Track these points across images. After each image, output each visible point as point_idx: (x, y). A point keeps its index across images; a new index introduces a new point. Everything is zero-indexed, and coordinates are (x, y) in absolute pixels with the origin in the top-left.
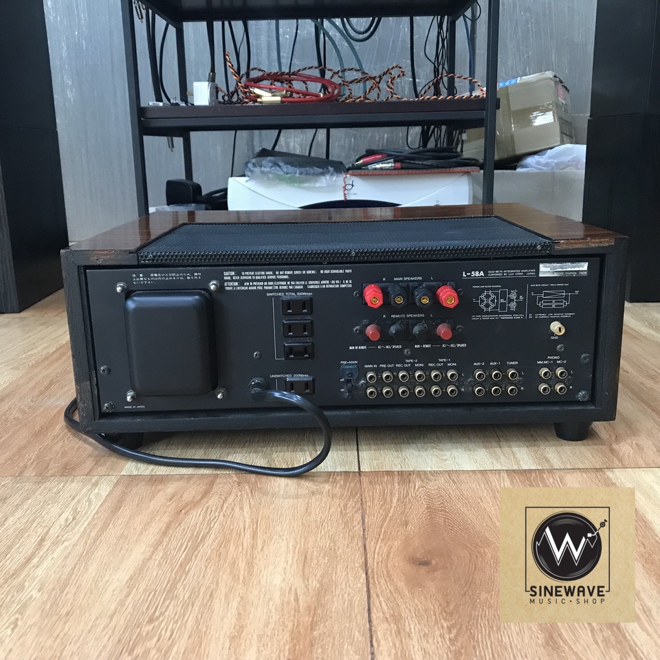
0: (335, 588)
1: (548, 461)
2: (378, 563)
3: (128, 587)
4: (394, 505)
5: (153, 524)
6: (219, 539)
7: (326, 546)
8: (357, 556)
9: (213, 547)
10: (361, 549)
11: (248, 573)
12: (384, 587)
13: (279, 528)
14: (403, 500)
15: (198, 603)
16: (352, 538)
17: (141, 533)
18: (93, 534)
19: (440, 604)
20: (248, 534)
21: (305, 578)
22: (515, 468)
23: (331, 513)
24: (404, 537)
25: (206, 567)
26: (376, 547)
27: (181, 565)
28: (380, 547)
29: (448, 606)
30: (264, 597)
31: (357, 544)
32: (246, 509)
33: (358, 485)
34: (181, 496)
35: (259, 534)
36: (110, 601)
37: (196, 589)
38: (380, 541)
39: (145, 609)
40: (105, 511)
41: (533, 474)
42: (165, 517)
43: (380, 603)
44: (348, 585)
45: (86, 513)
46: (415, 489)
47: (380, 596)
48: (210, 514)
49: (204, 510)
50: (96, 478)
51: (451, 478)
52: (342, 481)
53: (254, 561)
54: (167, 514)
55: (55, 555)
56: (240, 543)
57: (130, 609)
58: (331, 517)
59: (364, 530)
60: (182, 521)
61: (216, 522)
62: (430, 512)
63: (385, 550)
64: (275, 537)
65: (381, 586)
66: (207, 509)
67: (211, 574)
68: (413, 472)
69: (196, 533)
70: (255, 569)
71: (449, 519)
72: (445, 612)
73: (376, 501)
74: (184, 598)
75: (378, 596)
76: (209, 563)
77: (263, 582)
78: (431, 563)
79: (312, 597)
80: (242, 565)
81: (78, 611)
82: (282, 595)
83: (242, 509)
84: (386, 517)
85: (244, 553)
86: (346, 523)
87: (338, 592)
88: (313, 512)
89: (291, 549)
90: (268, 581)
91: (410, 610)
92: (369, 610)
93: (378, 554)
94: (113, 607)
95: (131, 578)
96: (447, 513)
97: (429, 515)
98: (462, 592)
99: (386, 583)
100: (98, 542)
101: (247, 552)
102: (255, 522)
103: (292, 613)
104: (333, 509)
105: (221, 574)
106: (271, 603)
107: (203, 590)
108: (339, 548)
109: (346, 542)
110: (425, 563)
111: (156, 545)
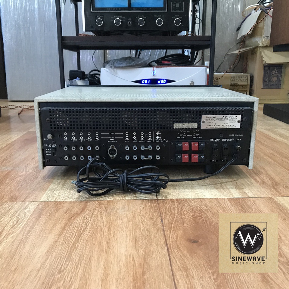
0: (153, 254)
1: (246, 194)
2: (172, 242)
3: (47, 255)
4: (176, 214)
5: (58, 225)
6: (91, 231)
7: (145, 234)
8: (161, 239)
9: (89, 235)
10: (163, 235)
11: (107, 247)
12: (177, 254)
13: (121, 226)
14: (180, 212)
15: (83, 263)
16: (158, 230)
17: (52, 229)
18: (27, 230)
19: (206, 261)
20: (106, 229)
21: (137, 250)
22: (231, 197)
23: (146, 218)
24: (183, 229)
25: (86, 245)
26: (170, 234)
27: (73, 244)
28: (172, 234)
29: (210, 262)
30: (117, 259)
31: (161, 233)
32: (104, 217)
33: (157, 205)
34: (71, 211)
35: (111, 229)
36: (37, 263)
37: (82, 256)
38: (171, 231)
39: (56, 266)
40: (33, 218)
41: (241, 200)
42: (63, 221)
43: (176, 261)
44: (159, 253)
45: (23, 219)
46: (185, 207)
47: (175, 258)
48: (86, 219)
49: (83, 217)
50: (28, 203)
51: (201, 202)
52: (150, 204)
53: (110, 242)
54: (64, 220)
55: (8, 240)
56: (102, 233)
57: (48, 267)
58: (146, 220)
59: (163, 226)
60: (72, 222)
61: (89, 223)
62: (194, 217)
63: (175, 236)
64: (119, 230)
65: (175, 253)
66: (84, 217)
67: (89, 248)
68: (183, 199)
69: (79, 228)
70: (111, 246)
71: (204, 221)
72: (210, 265)
73: (167, 213)
74: (76, 260)
75: (174, 258)
76: (87, 243)
77: (116, 252)
78: (198, 242)
79: (142, 259)
80: (104, 244)
81: (21, 268)
82: (126, 258)
83: (102, 217)
84: (173, 220)
85: (105, 238)
86: (154, 223)
87: (154, 256)
88: (137, 218)
89: (128, 235)
90: (118, 252)
91: (191, 265)
92: (171, 264)
93: (172, 237)
94: (39, 265)
95: (48, 251)
96: (203, 218)
97: (194, 219)
98: (216, 256)
99: (178, 251)
100: (30, 233)
101: (106, 237)
102: (109, 223)
103: (132, 267)
104: (146, 217)
105: (94, 248)
106: (121, 262)
107: (85, 256)
108: (152, 235)
109: (155, 232)
110: (195, 242)
111: (60, 234)
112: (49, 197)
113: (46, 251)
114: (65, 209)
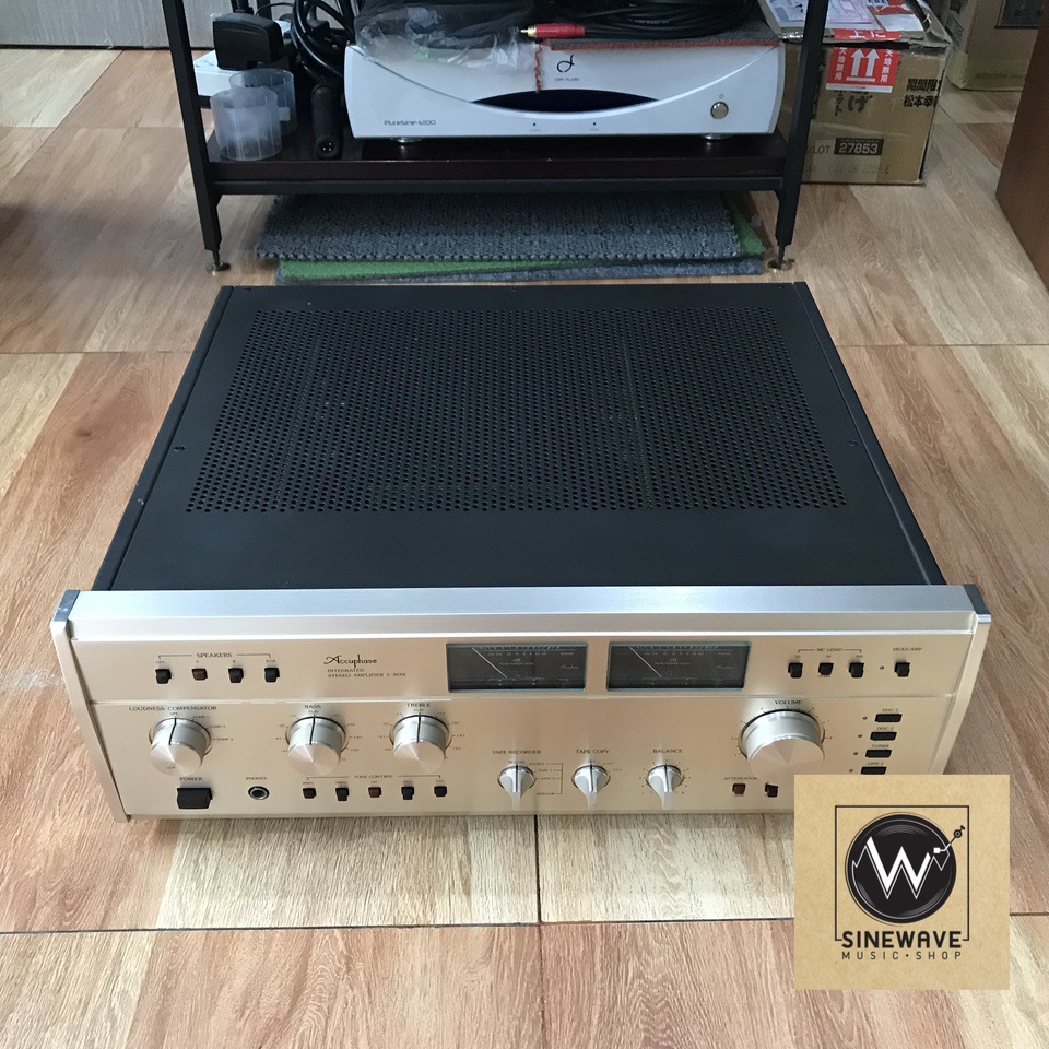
4: (593, 1031)
14: (607, 1015)
22: (786, 912)
32: (363, 1043)
34: (258, 1003)
46: (626, 982)
50: (117, 938)
66: (301, 1044)
68: (626, 924)
73: (566, 1018)
83: (355, 1043)
112: (183, 901)
114: (239, 984)
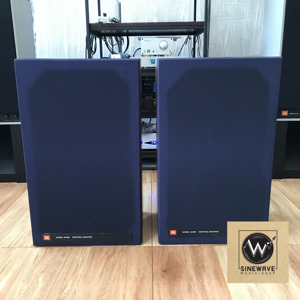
2: (155, 271)
3: (100, 277)
5: (103, 261)
6: (119, 265)
7: (143, 267)
8: (150, 269)
9: (118, 267)
13: (132, 262)
15: (116, 280)
16: (150, 265)
17: (100, 264)
18: (89, 264)
19: (168, 281)
20: (125, 264)
21: (139, 275)
24: (162, 265)
26: (155, 267)
27: (111, 271)
32: (124, 257)
34: (108, 253)
35: (128, 264)
37: (115, 277)
39: (105, 282)
40: (90, 257)
42: (105, 259)
43: (155, 281)
44: (148, 277)
45: (86, 258)
46: (165, 252)
47: (155, 279)
48: (116, 258)
49: (114, 257)
53: (127, 271)
55: (81, 269)
56: (124, 266)
57: (102, 282)
58: (145, 259)
59: (152, 263)
60: (109, 260)
61: (117, 261)
63: (157, 268)
64: (132, 265)
65: (156, 277)
67: (118, 274)
69: (113, 263)
70: (128, 273)
71: (172, 260)
72: (169, 283)
74: (113, 279)
76: (117, 271)
77: (130, 276)
79: (141, 279)
80: (125, 272)
81: (91, 282)
82: (134, 279)
83: (123, 257)
84: (158, 259)
86: (148, 261)
87: (146, 278)
89: (136, 268)
91: (161, 282)
92: (153, 282)
93: (155, 269)
94: (98, 281)
95: (100, 275)
96: (172, 258)
97: (168, 259)
98: (173, 278)
100: (91, 266)
101: (125, 268)
102: (127, 261)
103: (136, 283)
104: (145, 257)
105: (120, 274)
106: (132, 281)
107: (117, 277)
108: (146, 267)
109: (148, 266)
110: (166, 271)
111: (104, 267)
113: (99, 275)
114: (105, 252)
